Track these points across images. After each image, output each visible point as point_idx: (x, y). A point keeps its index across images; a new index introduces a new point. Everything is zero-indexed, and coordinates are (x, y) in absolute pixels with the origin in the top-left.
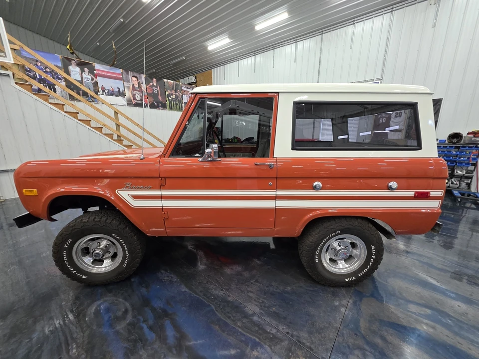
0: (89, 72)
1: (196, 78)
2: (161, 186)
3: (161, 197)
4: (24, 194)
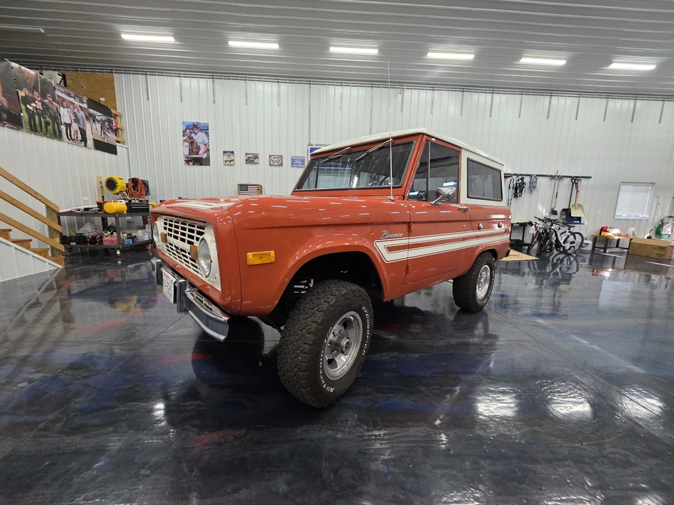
1: (63, 78)
2: (409, 233)
3: (409, 247)
4: (250, 262)
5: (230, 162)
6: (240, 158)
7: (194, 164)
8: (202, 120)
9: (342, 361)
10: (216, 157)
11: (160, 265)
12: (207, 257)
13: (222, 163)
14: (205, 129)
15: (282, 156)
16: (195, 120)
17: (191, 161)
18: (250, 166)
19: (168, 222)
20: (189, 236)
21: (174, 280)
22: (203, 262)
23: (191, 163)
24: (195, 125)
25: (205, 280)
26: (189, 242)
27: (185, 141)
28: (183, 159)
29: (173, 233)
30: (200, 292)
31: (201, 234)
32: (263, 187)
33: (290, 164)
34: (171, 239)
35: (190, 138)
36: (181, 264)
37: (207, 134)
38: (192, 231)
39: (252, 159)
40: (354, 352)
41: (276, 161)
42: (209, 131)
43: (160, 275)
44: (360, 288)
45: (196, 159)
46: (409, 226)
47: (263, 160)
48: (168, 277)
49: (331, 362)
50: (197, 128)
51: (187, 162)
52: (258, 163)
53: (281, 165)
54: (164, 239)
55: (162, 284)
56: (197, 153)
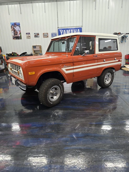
2: (73, 65)
3: (73, 69)
4: (29, 74)
5: (29, 37)
6: (32, 35)
7: (16, 39)
8: (17, 22)
9: (55, 97)
10: (24, 36)
11: (11, 76)
12: (21, 74)
13: (26, 38)
14: (19, 25)
15: (48, 33)
16: (15, 22)
17: (15, 38)
18: (36, 38)
19: (12, 65)
20: (17, 69)
21: (15, 79)
22: (20, 75)
23: (15, 39)
24: (15, 24)
25: (21, 78)
26: (17, 70)
27: (12, 30)
28: (12, 37)
29: (13, 68)
30: (21, 81)
31: (20, 68)
32: (42, 46)
33: (51, 36)
34: (13, 69)
35: (14, 29)
36: (16, 76)
37: (20, 27)
38: (18, 68)
39: (37, 35)
40: (58, 95)
41: (46, 35)
42: (20, 26)
43: (11, 79)
44: (58, 80)
45: (17, 37)
46: (73, 63)
47: (41, 35)
48: (13, 79)
49: (52, 98)
50: (16, 25)
51: (14, 38)
52: (39, 37)
53: (48, 37)
54: (11, 70)
55: (12, 81)
56: (17, 35)
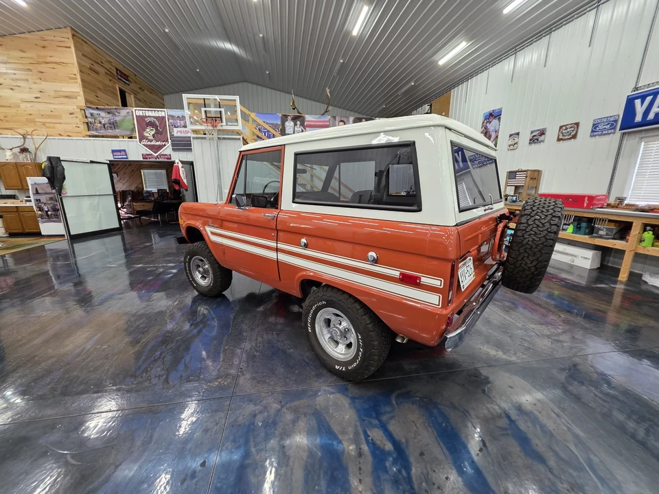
0: (300, 125)
1: (431, 107)
2: (222, 227)
5: (515, 144)
6: (524, 139)
8: (498, 106)
13: (506, 149)
14: (498, 115)
16: (492, 108)
18: (533, 147)
24: (492, 113)
33: (590, 132)
35: (486, 128)
39: (537, 138)
42: (502, 116)
46: (221, 222)
47: (551, 135)
50: (493, 116)
52: (543, 141)
